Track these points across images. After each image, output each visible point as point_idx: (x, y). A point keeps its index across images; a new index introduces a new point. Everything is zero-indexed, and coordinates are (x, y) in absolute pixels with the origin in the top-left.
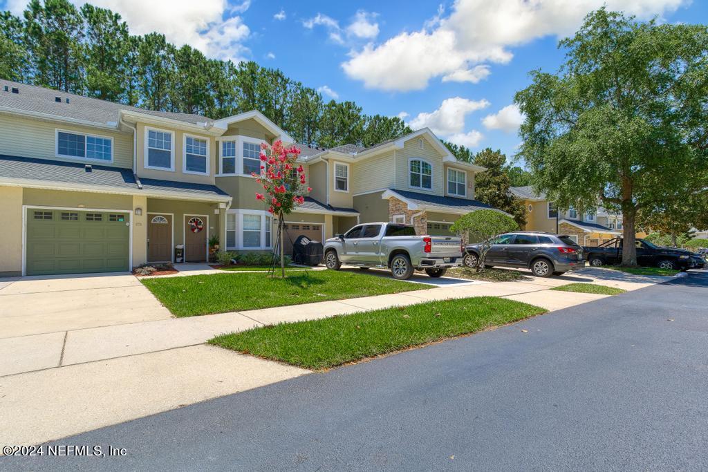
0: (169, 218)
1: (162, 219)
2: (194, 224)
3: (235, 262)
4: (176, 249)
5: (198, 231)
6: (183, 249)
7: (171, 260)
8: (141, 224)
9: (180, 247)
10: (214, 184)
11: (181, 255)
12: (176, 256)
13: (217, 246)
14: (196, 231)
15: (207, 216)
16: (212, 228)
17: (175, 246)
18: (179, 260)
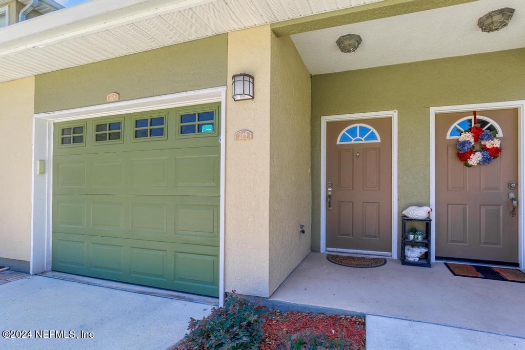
0: (384, 125)
1: (364, 131)
2: (468, 137)
4: (404, 220)
5: (485, 161)
7: (389, 254)
8: (250, 134)
9: (419, 213)
12: (404, 243)
14: (475, 159)
17: (402, 208)
18: (414, 254)
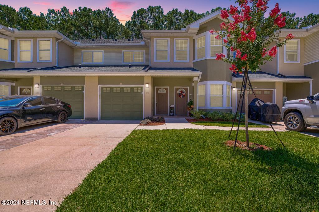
0: (167, 89)
2: (180, 92)
3: (204, 118)
4: (170, 108)
5: (183, 97)
6: (174, 108)
7: (168, 114)
8: (148, 93)
9: (172, 106)
10: (192, 67)
11: (172, 111)
12: (170, 112)
13: (192, 106)
14: (181, 96)
15: (188, 87)
16: (191, 94)
17: (170, 106)
18: (172, 114)
